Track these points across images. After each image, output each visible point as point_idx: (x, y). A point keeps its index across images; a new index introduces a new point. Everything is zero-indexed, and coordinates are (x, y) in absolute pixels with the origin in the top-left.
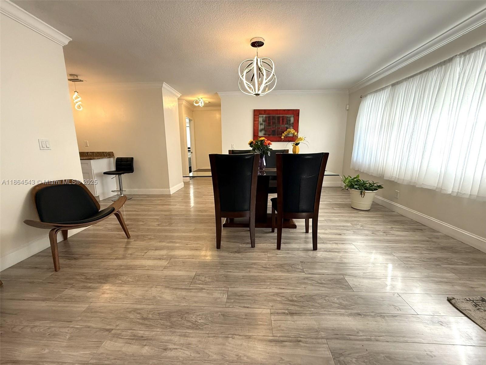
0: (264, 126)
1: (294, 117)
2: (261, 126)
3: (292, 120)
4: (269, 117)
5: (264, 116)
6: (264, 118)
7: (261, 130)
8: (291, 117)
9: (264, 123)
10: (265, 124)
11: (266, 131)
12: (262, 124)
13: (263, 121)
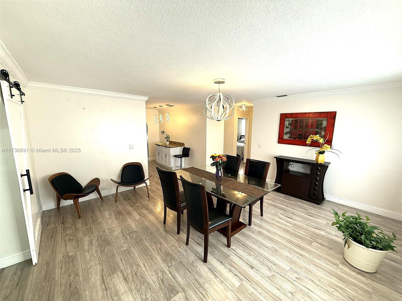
0: (290, 129)
1: (327, 120)
2: (287, 129)
3: (325, 124)
4: (296, 121)
5: (291, 119)
6: (291, 122)
7: (287, 133)
8: (323, 120)
9: (290, 126)
10: (291, 128)
11: (291, 134)
12: (288, 127)
13: (289, 125)
